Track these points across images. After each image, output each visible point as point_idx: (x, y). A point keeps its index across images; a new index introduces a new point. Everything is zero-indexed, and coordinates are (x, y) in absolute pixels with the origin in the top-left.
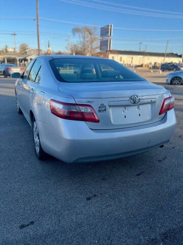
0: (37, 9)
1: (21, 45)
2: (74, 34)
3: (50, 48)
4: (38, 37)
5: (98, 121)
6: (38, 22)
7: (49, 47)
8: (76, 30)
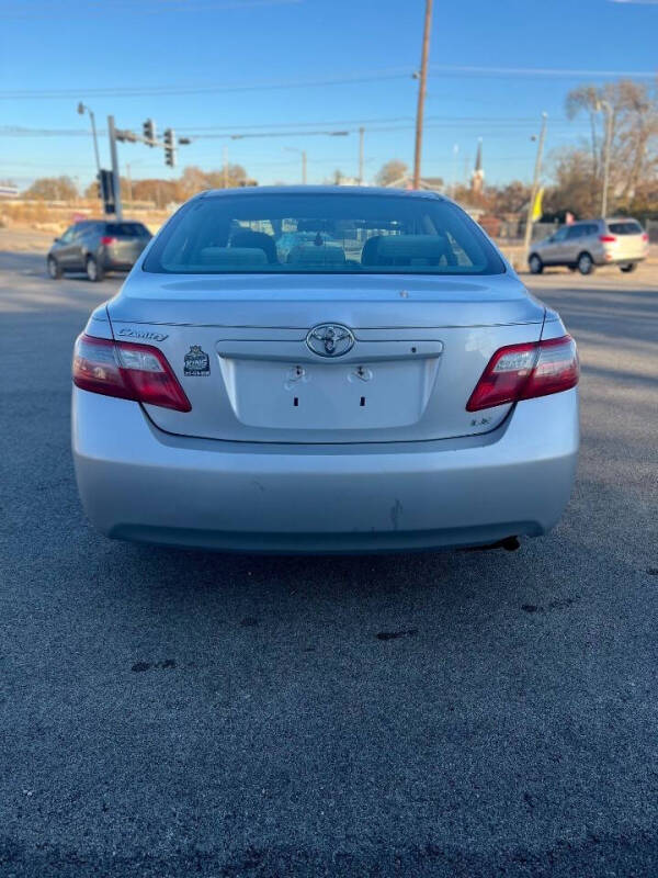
0: (425, 38)
1: (386, 167)
2: (571, 115)
3: (482, 173)
4: (418, 134)
5: (184, 406)
6: (422, 84)
7: (478, 167)
8: (580, 99)
